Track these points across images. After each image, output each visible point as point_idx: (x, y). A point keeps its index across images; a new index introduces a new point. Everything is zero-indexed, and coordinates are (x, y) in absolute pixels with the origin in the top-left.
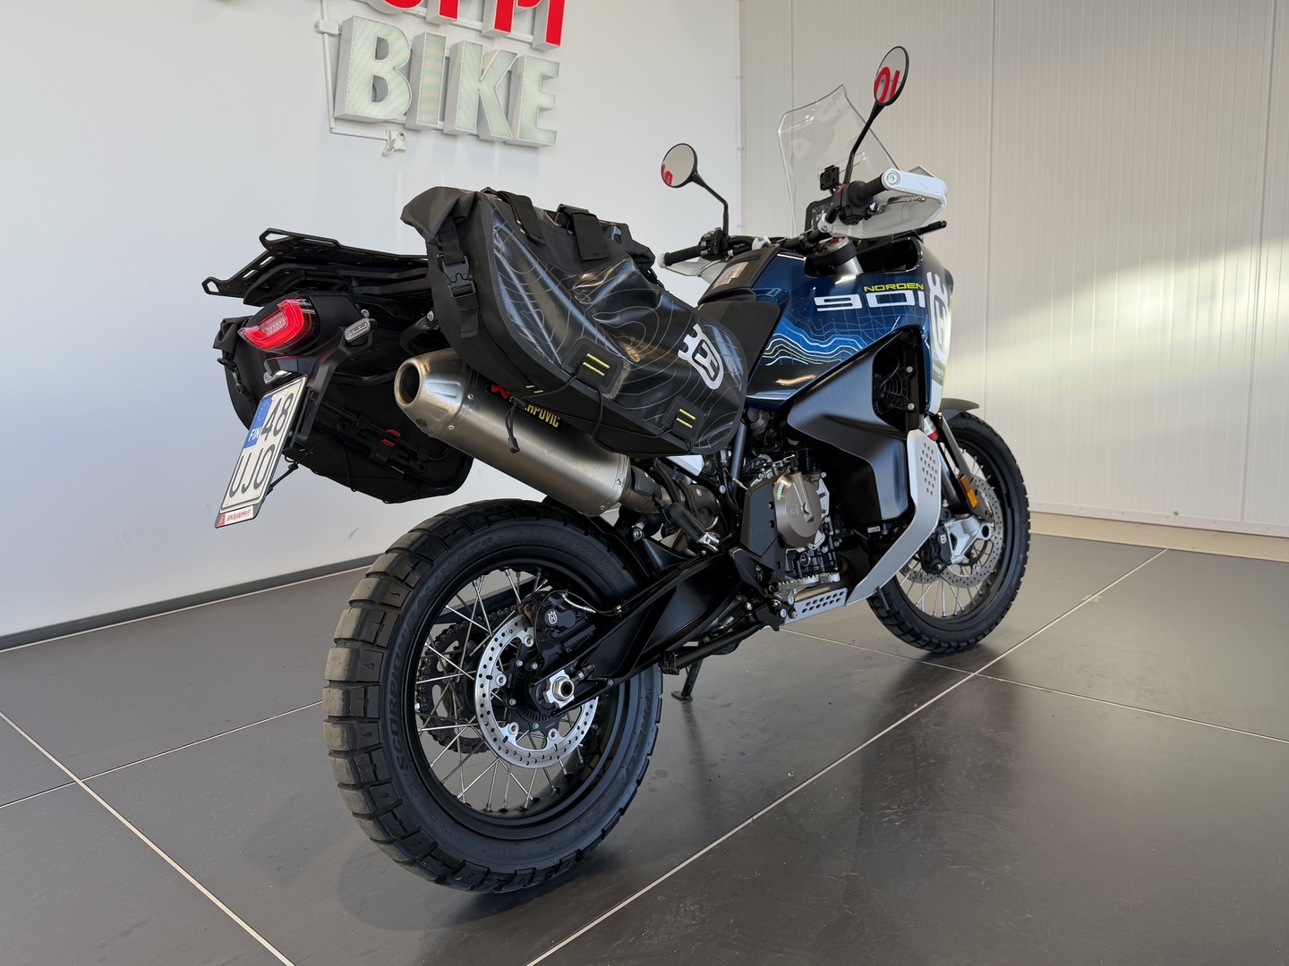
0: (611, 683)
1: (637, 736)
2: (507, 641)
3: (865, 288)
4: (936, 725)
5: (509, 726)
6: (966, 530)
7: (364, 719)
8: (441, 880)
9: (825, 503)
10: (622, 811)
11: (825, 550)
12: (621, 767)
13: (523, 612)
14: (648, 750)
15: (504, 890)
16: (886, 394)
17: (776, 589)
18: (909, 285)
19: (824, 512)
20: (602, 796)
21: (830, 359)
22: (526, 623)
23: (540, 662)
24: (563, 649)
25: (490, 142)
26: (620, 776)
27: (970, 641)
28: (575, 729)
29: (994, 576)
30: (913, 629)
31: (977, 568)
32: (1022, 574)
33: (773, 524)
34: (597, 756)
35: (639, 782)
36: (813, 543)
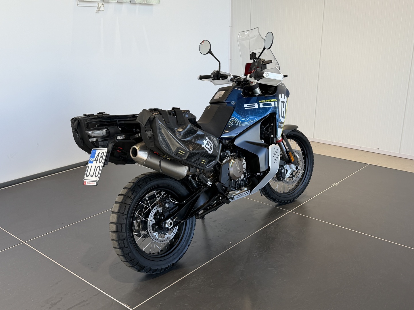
0: (182, 222)
1: (189, 234)
2: (155, 211)
3: (259, 101)
4: (274, 228)
5: (156, 233)
6: (291, 168)
7: (121, 232)
8: (139, 271)
9: (245, 166)
10: (184, 253)
11: (245, 179)
12: (184, 242)
13: (159, 203)
14: (191, 237)
15: (154, 273)
16: (265, 132)
17: (228, 194)
18: (273, 100)
19: (244, 169)
20: (179, 249)
21: (248, 124)
22: (160, 206)
23: (164, 217)
24: (170, 213)
25: (135, 4)
26: (184, 244)
27: (291, 200)
28: (173, 233)
29: (301, 179)
30: (273, 197)
31: (294, 178)
32: (310, 179)
33: (229, 174)
34: (178, 239)
35: (189, 246)
36: (240, 178)
